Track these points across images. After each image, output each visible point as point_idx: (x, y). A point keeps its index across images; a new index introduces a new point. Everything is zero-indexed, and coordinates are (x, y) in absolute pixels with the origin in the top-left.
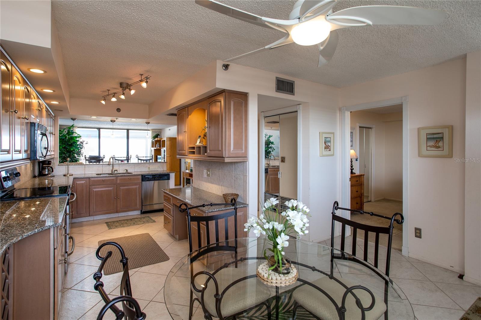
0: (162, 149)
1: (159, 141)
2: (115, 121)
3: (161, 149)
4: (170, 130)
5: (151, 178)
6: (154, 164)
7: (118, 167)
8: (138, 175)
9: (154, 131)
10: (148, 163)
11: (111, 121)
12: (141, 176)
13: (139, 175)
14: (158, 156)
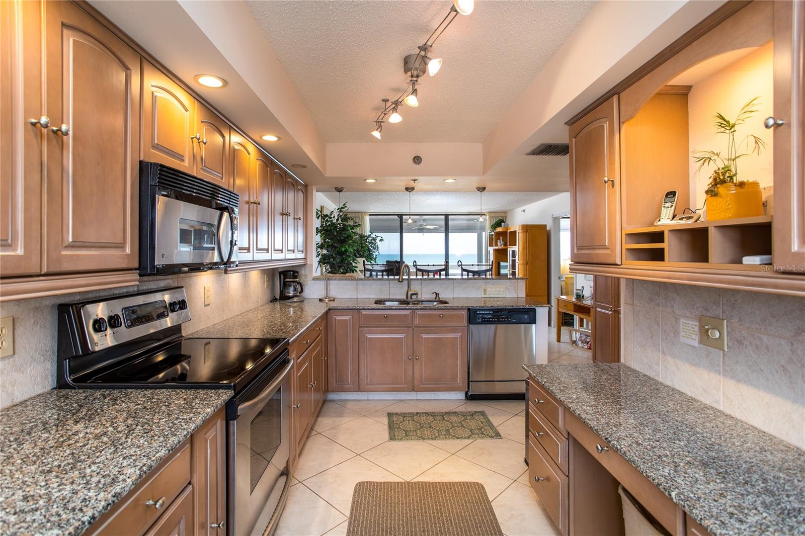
0: (509, 249)
1: (504, 234)
2: (413, 189)
3: (507, 249)
4: (524, 211)
5: (489, 318)
6: (495, 281)
7: (420, 287)
8: (460, 309)
9: (493, 215)
10: (483, 279)
11: (407, 189)
12: (466, 311)
13: (462, 308)
14: (501, 263)
